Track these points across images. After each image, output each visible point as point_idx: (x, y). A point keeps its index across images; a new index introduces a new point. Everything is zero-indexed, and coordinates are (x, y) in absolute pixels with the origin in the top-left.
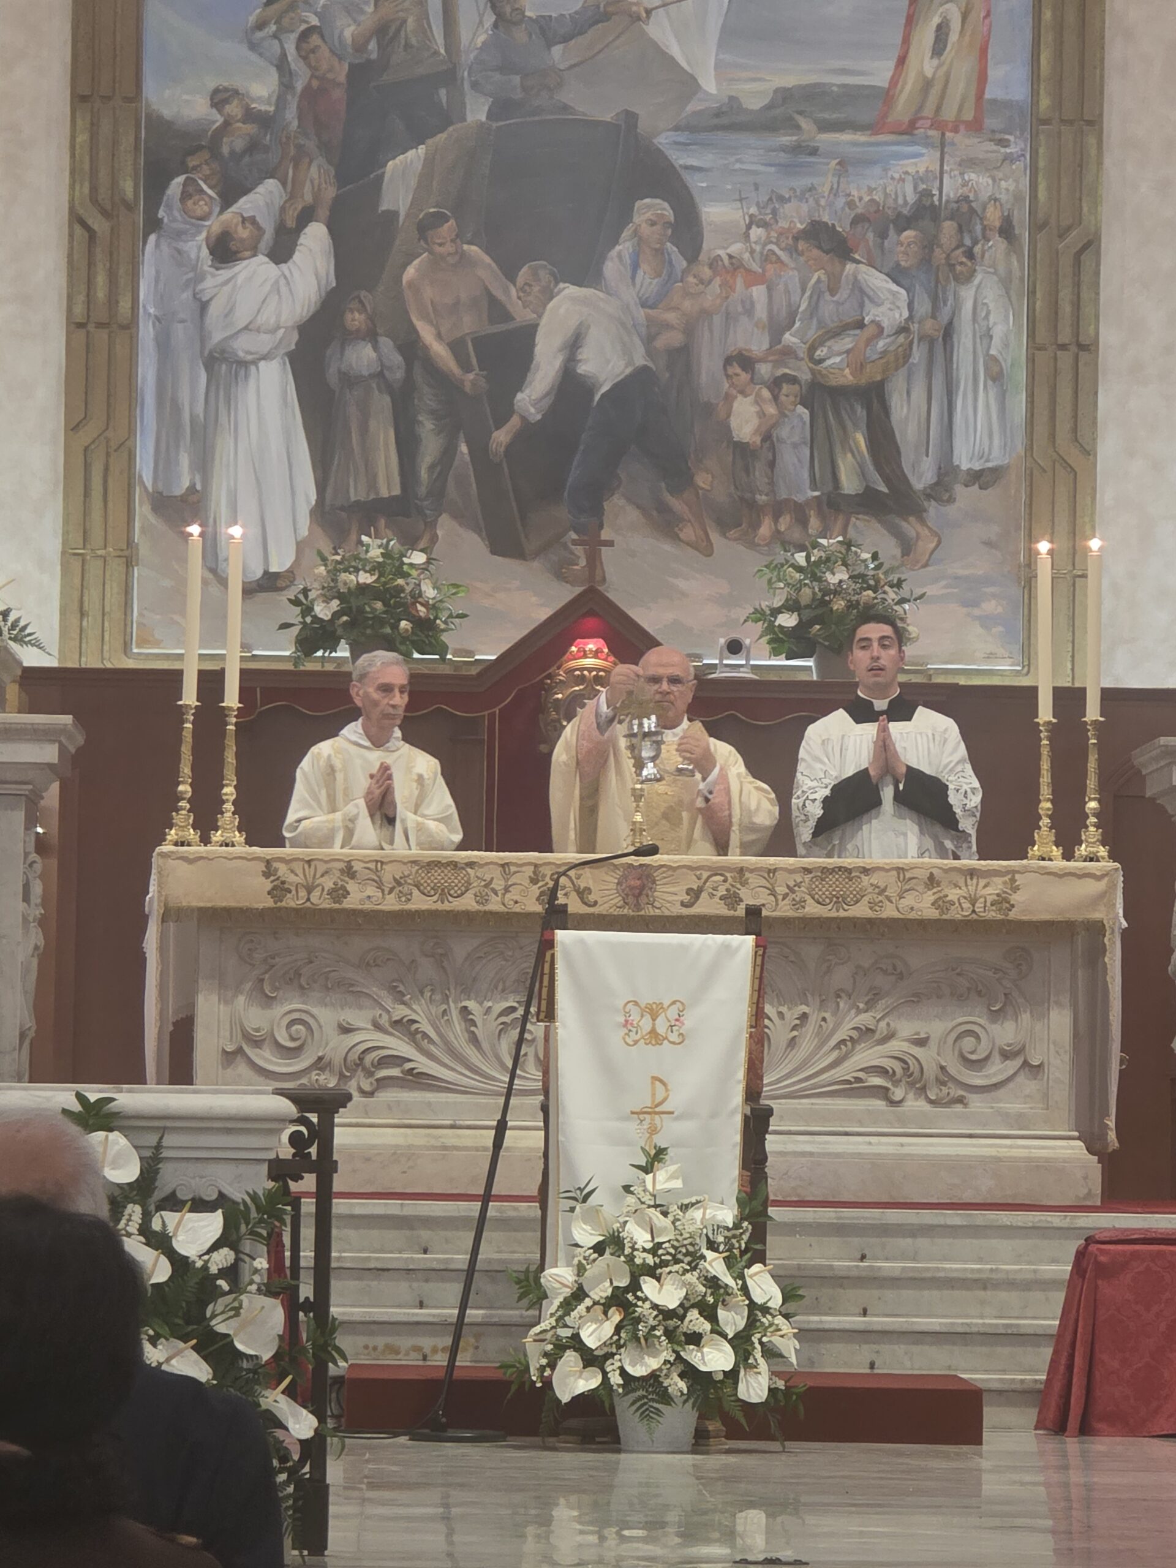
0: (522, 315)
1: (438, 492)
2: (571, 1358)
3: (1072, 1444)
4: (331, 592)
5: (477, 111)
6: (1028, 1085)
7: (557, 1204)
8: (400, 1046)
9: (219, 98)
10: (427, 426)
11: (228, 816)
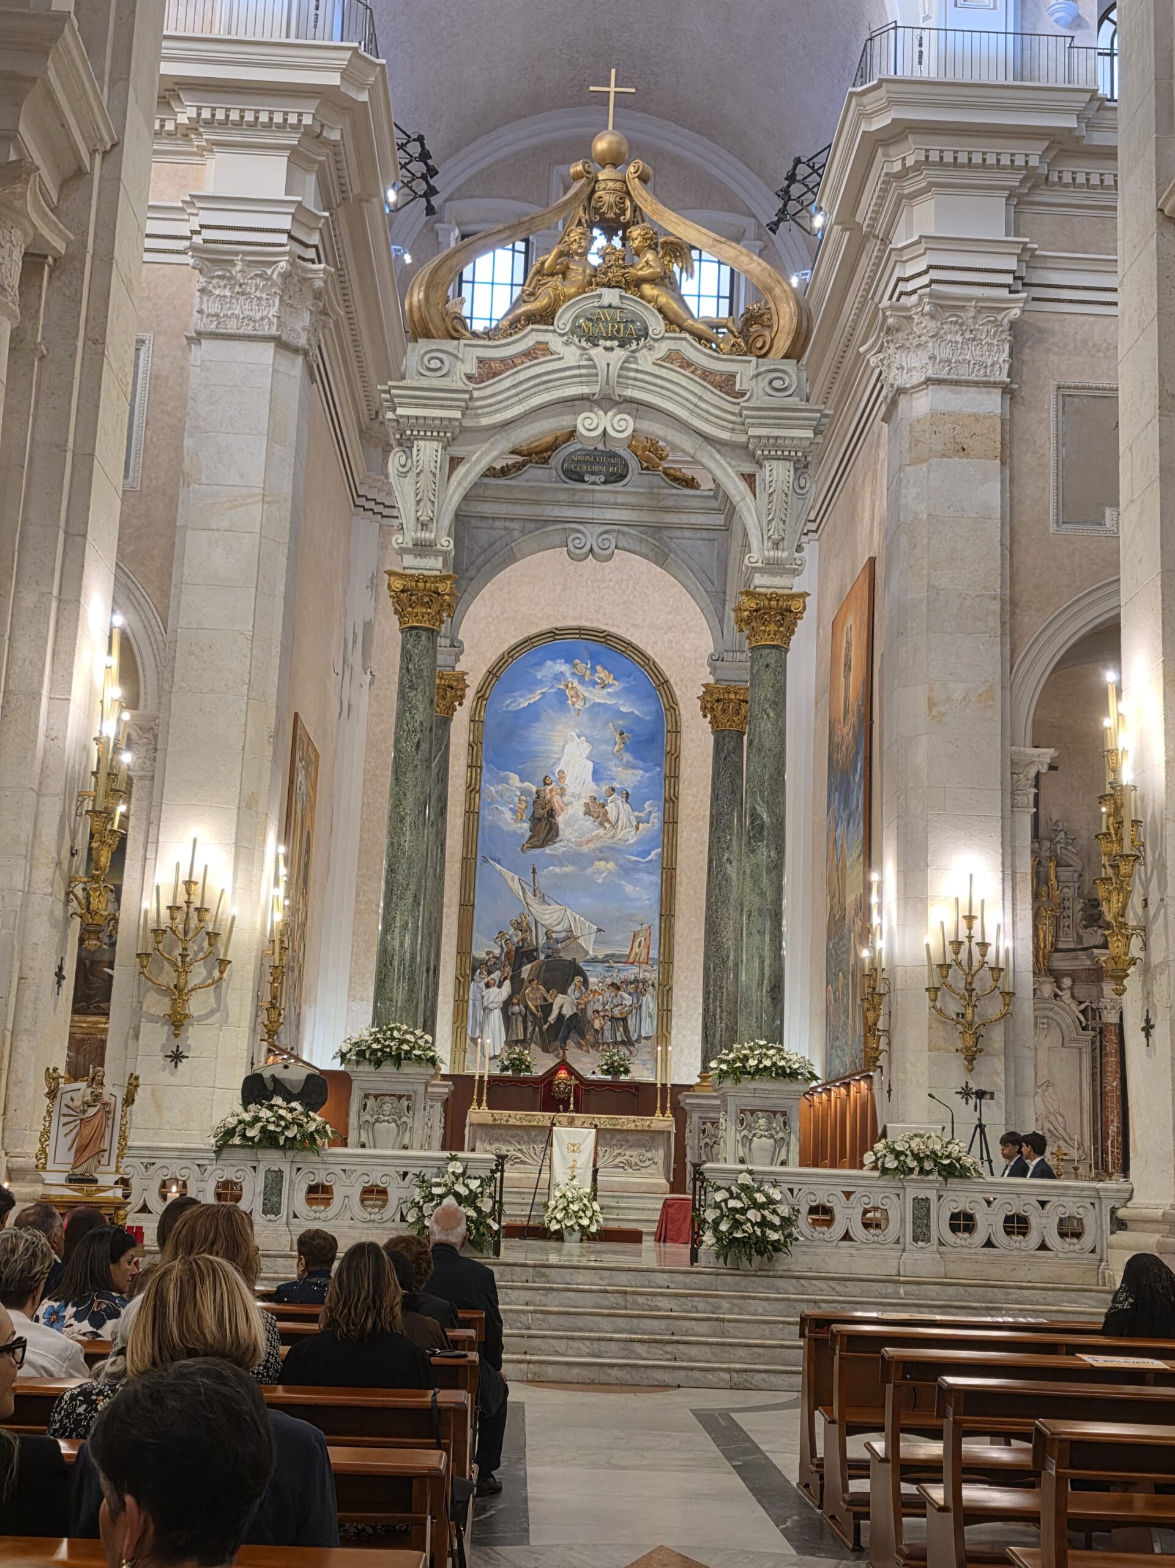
0: (551, 1001)
1: (531, 1038)
2: (554, 1221)
3: (662, 1244)
4: (508, 1059)
5: (542, 957)
6: (654, 1167)
7: (552, 1187)
8: (519, 1155)
9: (488, 953)
10: (529, 1024)
11: (484, 1103)
